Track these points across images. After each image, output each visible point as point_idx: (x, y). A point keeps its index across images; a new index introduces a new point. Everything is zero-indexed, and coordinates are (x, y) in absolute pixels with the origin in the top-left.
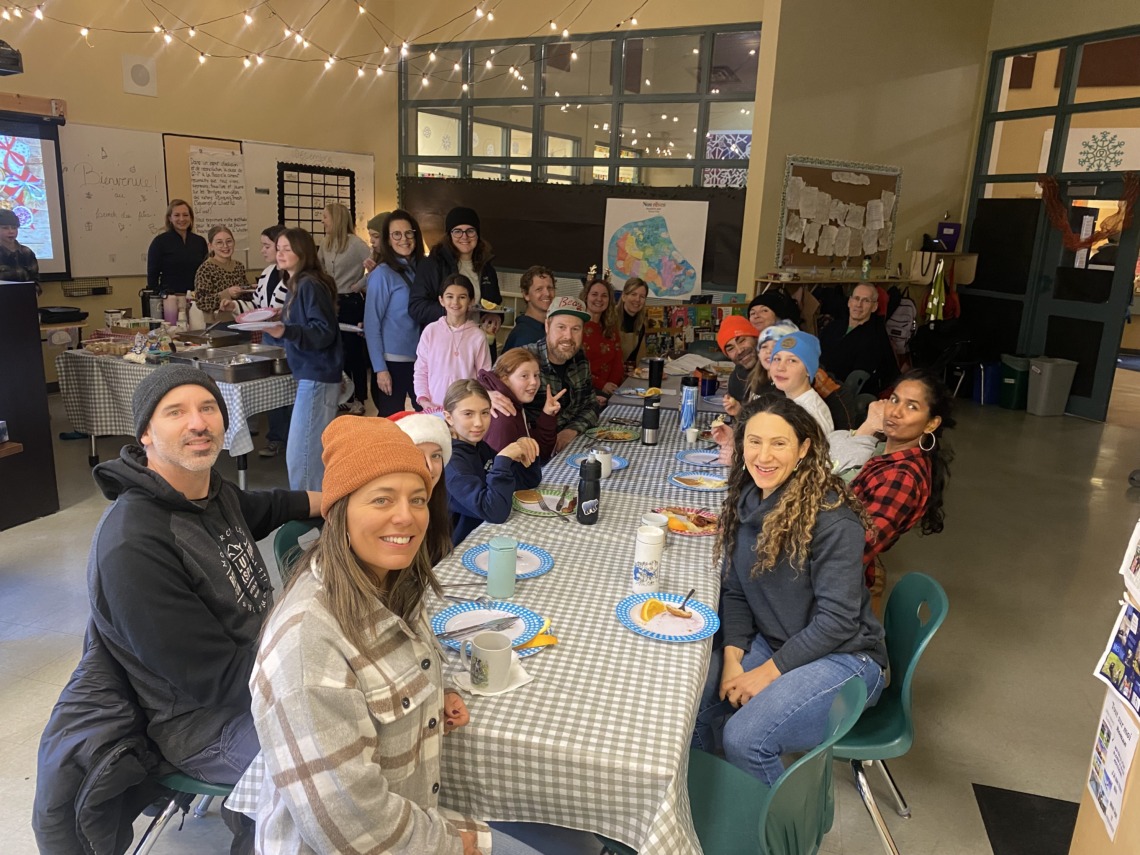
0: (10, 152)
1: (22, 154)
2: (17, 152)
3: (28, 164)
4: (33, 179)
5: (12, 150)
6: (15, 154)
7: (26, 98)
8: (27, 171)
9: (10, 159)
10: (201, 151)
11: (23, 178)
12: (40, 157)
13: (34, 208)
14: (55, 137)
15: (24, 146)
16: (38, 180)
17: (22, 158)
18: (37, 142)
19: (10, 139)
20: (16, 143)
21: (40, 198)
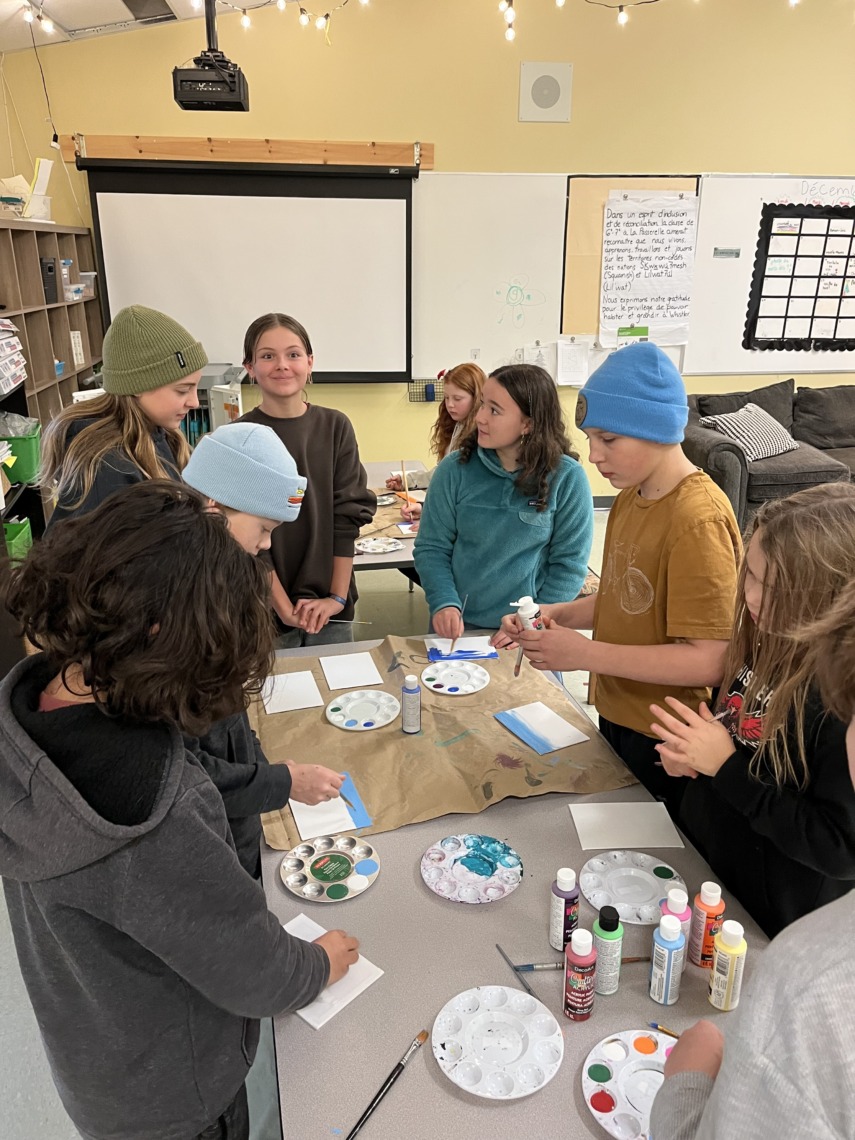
10: (625, 197)
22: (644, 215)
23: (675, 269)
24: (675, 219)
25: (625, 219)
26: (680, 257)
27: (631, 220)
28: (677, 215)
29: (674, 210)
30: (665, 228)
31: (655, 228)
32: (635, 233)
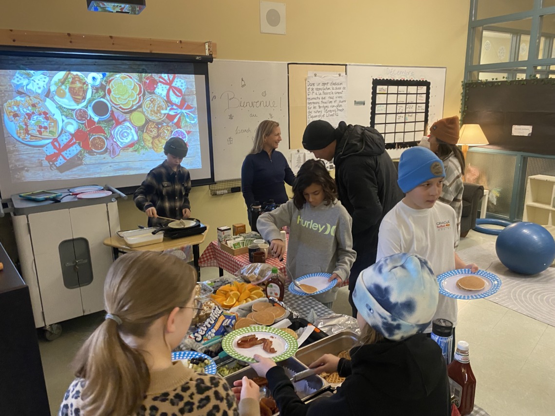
0: (171, 87)
1: (180, 87)
2: (177, 86)
3: (184, 95)
4: (189, 107)
5: (174, 85)
6: (176, 88)
7: (187, 43)
8: (183, 102)
9: (171, 93)
10: (315, 75)
11: (181, 106)
12: (194, 89)
13: (189, 129)
14: (205, 72)
15: (183, 81)
16: (192, 108)
17: (180, 91)
18: (192, 77)
19: (171, 76)
20: (176, 80)
21: (193, 122)
22: (324, 84)
23: (339, 112)
24: (338, 86)
25: (316, 87)
26: (341, 106)
27: (319, 87)
28: (338, 84)
29: (337, 81)
30: (334, 91)
31: (329, 91)
32: (320, 94)
